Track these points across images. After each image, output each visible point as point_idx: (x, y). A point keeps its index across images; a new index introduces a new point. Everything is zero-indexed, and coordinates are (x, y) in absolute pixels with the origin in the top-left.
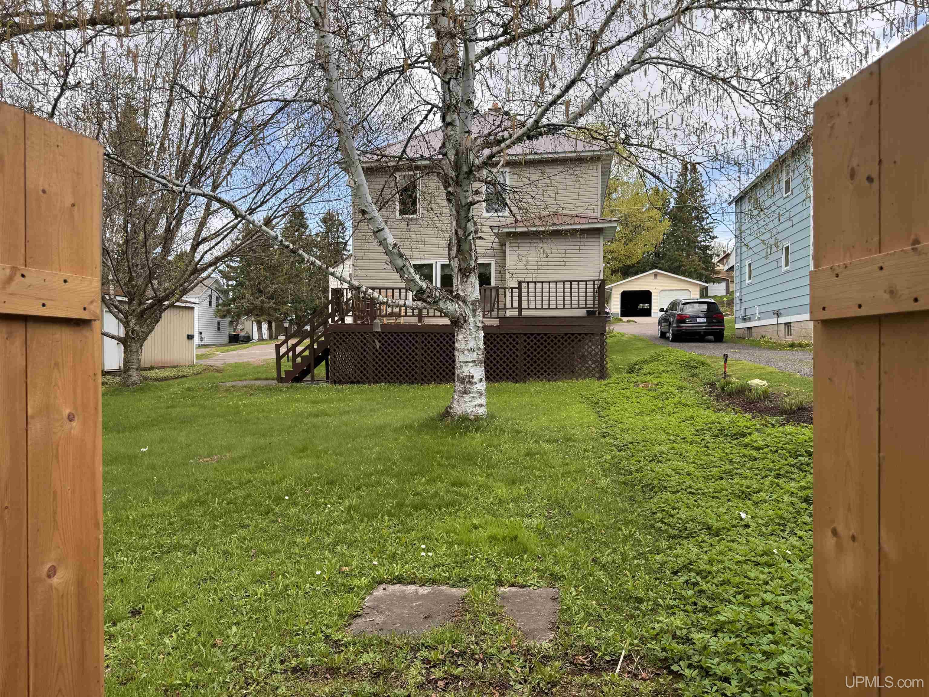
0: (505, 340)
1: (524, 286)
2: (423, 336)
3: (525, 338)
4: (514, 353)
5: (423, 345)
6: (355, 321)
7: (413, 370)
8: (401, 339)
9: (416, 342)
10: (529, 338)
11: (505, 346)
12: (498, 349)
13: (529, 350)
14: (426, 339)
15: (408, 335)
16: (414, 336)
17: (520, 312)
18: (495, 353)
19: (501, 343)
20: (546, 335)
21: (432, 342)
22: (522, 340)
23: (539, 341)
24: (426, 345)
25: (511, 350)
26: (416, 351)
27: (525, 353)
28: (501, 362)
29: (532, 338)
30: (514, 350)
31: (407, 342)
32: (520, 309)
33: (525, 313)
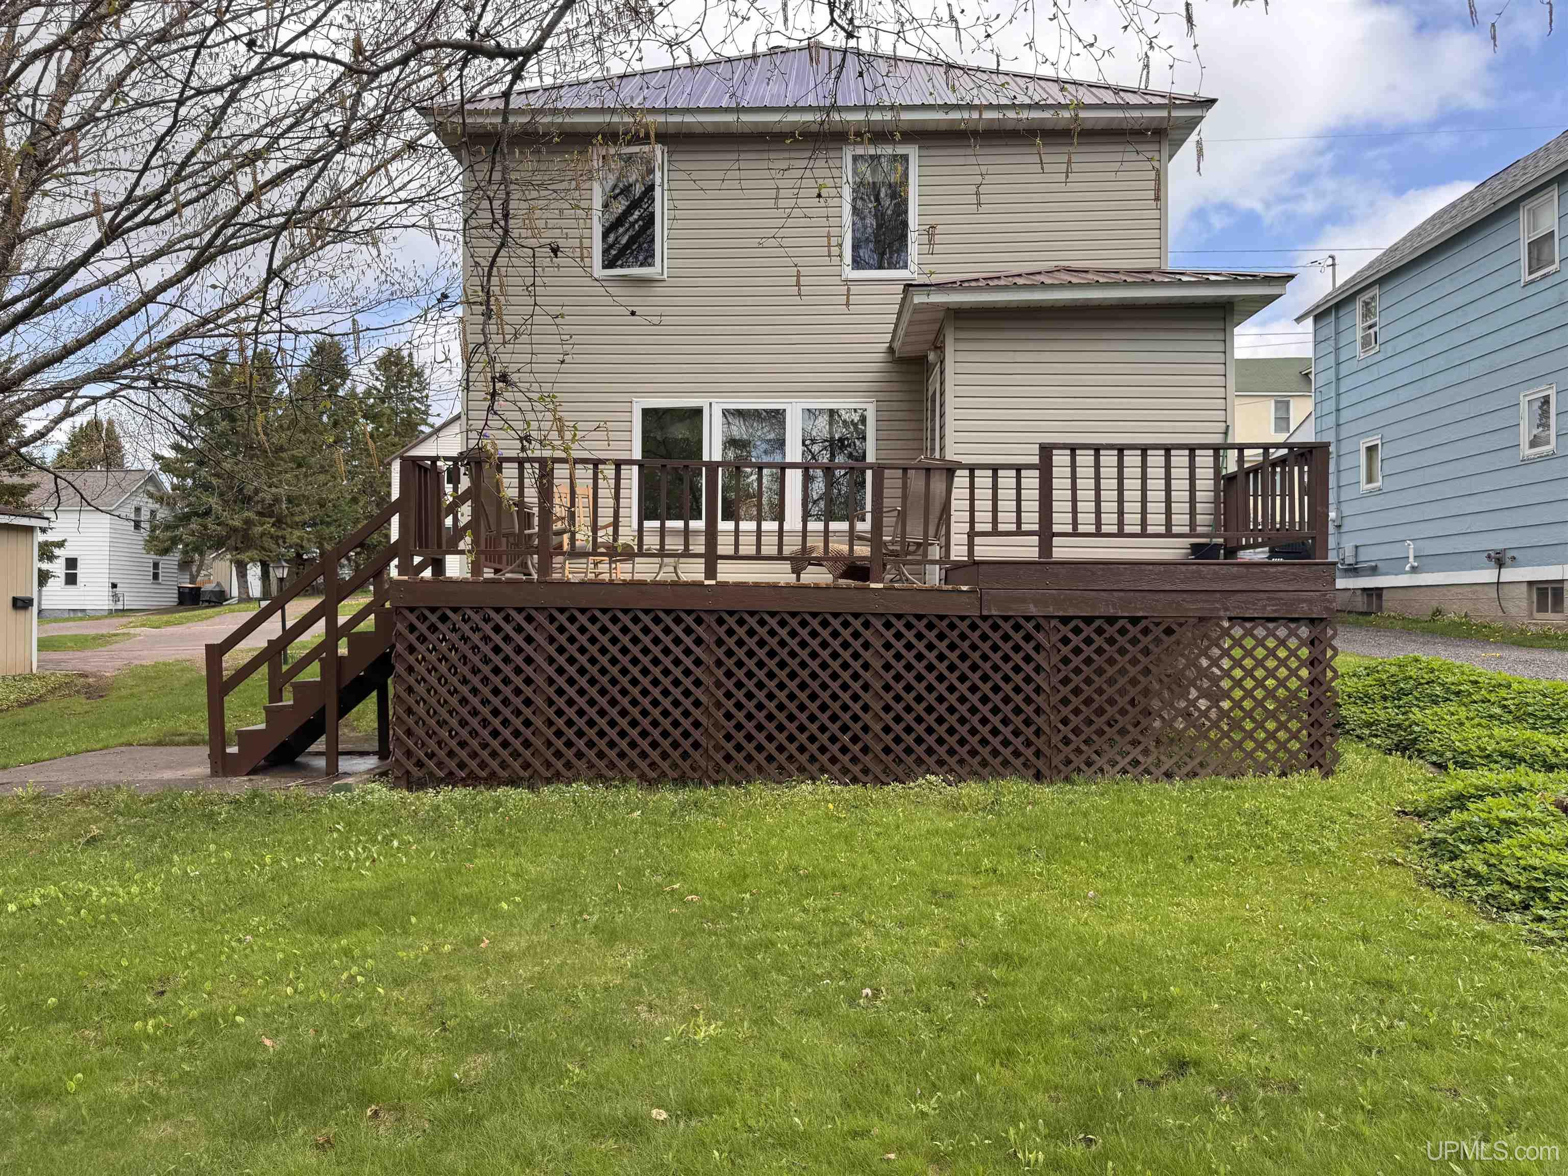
0: (996, 637)
1: (1061, 459)
2: (721, 622)
3: (1065, 630)
4: (1028, 680)
5: (720, 652)
6: (476, 569)
7: (686, 735)
8: (646, 630)
9: (699, 641)
10: (1077, 631)
11: (996, 657)
12: (974, 667)
13: (1077, 671)
14: (730, 632)
15: (668, 620)
16: (689, 620)
17: (1046, 547)
18: (963, 678)
19: (985, 647)
20: (1134, 620)
21: (751, 643)
22: (1055, 638)
23: (1111, 641)
24: (730, 653)
25: (1017, 669)
26: (698, 672)
27: (1065, 681)
28: (985, 710)
29: (1088, 631)
30: (1029, 669)
31: (667, 640)
32: (1046, 534)
33: (1063, 550)
